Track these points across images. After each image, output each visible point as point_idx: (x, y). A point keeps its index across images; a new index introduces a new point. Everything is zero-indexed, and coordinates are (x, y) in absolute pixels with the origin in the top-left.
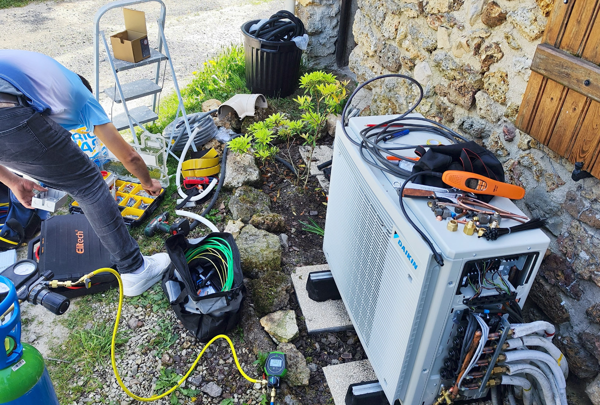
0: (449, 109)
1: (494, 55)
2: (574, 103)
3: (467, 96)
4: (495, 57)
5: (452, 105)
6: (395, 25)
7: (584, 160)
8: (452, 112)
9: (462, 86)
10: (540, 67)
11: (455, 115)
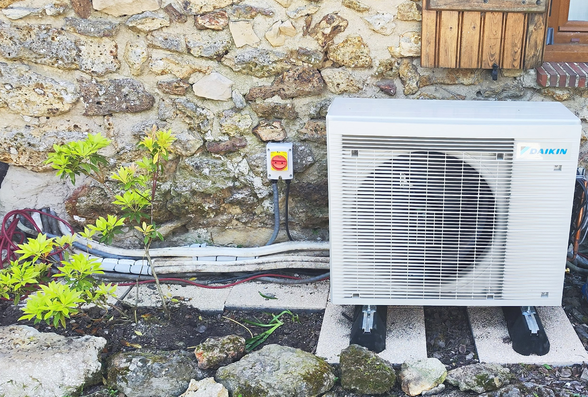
0: (289, 106)
1: (341, 24)
2: (472, 23)
3: (314, 80)
4: (342, 26)
5: (288, 101)
6: (109, 52)
7: (495, 61)
8: (293, 107)
9: (301, 73)
10: (439, 5)
11: (297, 110)
